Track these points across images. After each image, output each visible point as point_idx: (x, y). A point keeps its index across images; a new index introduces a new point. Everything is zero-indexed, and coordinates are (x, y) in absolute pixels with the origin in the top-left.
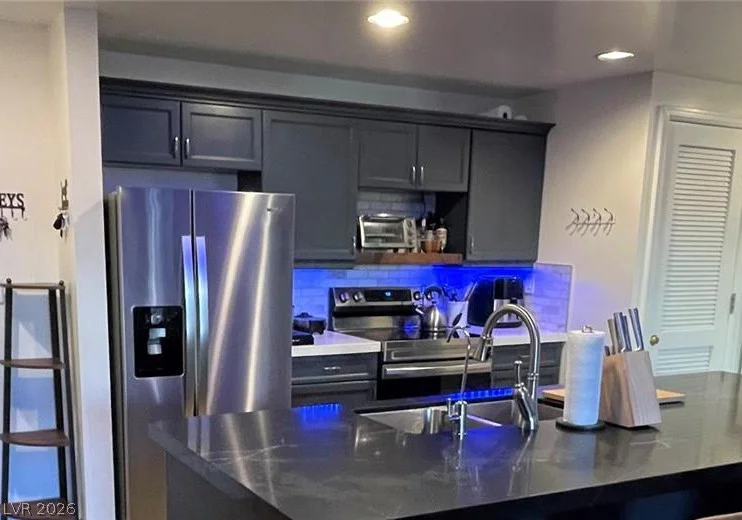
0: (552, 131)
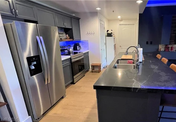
0: (80, 19)
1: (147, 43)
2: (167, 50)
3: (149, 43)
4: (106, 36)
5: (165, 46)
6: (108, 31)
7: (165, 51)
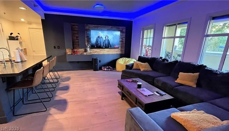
1: (55, 47)
2: (74, 54)
3: (56, 47)
4: (7, 39)
5: (71, 50)
6: (11, 34)
7: (72, 54)
